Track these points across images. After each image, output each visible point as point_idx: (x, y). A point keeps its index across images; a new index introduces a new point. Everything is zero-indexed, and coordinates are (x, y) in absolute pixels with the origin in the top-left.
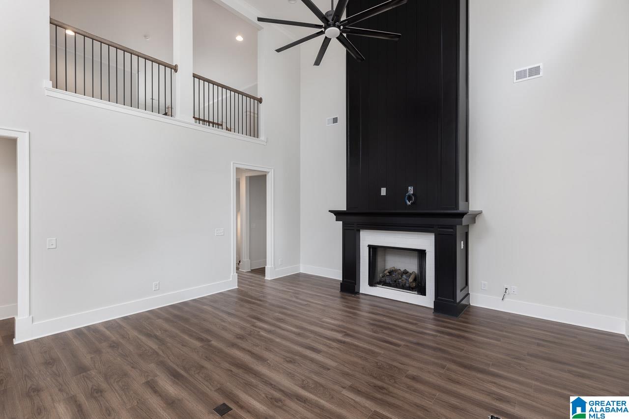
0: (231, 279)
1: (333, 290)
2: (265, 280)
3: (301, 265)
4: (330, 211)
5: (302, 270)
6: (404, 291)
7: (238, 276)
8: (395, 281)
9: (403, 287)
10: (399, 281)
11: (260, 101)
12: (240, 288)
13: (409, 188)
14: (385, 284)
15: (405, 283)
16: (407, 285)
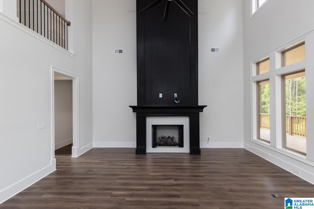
0: (51, 164)
1: (130, 155)
2: (71, 158)
3: (93, 142)
4: (129, 106)
5: (95, 146)
6: (171, 147)
7: (56, 160)
8: (166, 143)
9: (171, 145)
10: (167, 143)
11: (69, 24)
12: (59, 169)
13: (175, 94)
14: (160, 145)
15: (171, 143)
16: (172, 144)
